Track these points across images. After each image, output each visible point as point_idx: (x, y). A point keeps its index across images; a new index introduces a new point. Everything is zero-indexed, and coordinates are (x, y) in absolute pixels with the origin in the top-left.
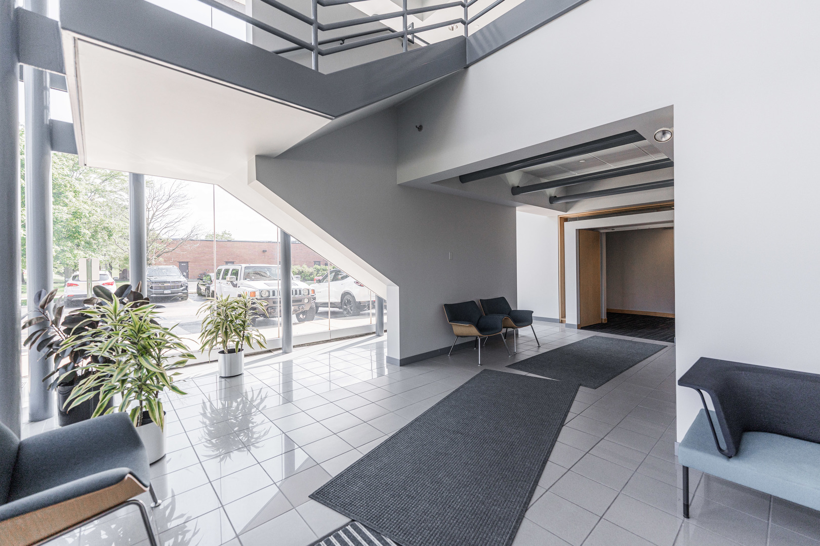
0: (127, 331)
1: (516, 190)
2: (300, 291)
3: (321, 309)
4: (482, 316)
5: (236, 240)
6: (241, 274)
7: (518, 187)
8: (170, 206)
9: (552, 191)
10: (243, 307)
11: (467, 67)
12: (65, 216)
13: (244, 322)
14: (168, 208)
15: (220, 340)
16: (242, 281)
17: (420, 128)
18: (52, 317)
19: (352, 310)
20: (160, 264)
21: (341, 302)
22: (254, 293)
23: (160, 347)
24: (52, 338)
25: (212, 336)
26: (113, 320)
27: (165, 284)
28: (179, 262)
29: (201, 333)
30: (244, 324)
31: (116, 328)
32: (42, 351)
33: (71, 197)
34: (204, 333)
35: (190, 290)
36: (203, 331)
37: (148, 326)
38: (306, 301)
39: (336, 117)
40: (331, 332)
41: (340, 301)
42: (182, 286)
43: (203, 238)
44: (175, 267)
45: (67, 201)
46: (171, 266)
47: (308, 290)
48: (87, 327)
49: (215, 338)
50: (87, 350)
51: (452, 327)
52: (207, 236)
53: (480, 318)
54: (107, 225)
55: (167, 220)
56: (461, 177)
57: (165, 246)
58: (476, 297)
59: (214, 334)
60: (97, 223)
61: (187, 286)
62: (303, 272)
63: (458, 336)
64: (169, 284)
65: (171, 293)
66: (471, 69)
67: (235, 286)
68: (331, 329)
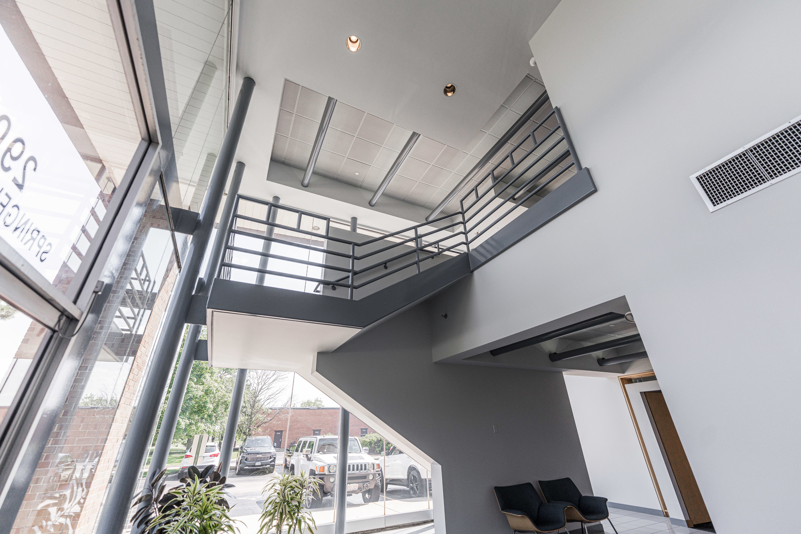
0: (197, 511)
1: (554, 357)
2: (365, 465)
3: (391, 487)
4: (542, 503)
5: (325, 407)
6: (316, 447)
7: (555, 353)
8: (275, 380)
9: (599, 354)
10: (299, 487)
11: (472, 272)
12: (200, 393)
13: (299, 503)
14: (273, 381)
15: (275, 523)
16: (316, 454)
17: (446, 316)
18: (155, 496)
19: (418, 489)
20: (258, 434)
21: (408, 479)
22: (324, 467)
23: (216, 529)
24: (151, 514)
25: (270, 518)
26: (191, 500)
27: (258, 456)
28: (275, 431)
29: (262, 515)
30: (299, 505)
31: (190, 508)
32: (140, 528)
33: (208, 377)
34: (264, 515)
35: (277, 462)
36: (264, 512)
37: (212, 507)
38: (371, 477)
39: (364, 327)
40: (386, 518)
41: (406, 478)
42: (271, 458)
43: (299, 406)
44: (269, 437)
45: (204, 380)
46: (266, 437)
47: (374, 465)
48: (174, 506)
49: (271, 521)
50: (166, 529)
51: (506, 518)
52: (302, 404)
53: (540, 507)
54: (226, 399)
55: (270, 392)
56: (491, 351)
57: (265, 416)
58: (533, 478)
59: (272, 516)
60: (220, 398)
61: (275, 458)
62: (381, 440)
63: (515, 531)
64: (260, 456)
65: (262, 465)
66: (476, 273)
67: (309, 459)
68: (387, 514)
